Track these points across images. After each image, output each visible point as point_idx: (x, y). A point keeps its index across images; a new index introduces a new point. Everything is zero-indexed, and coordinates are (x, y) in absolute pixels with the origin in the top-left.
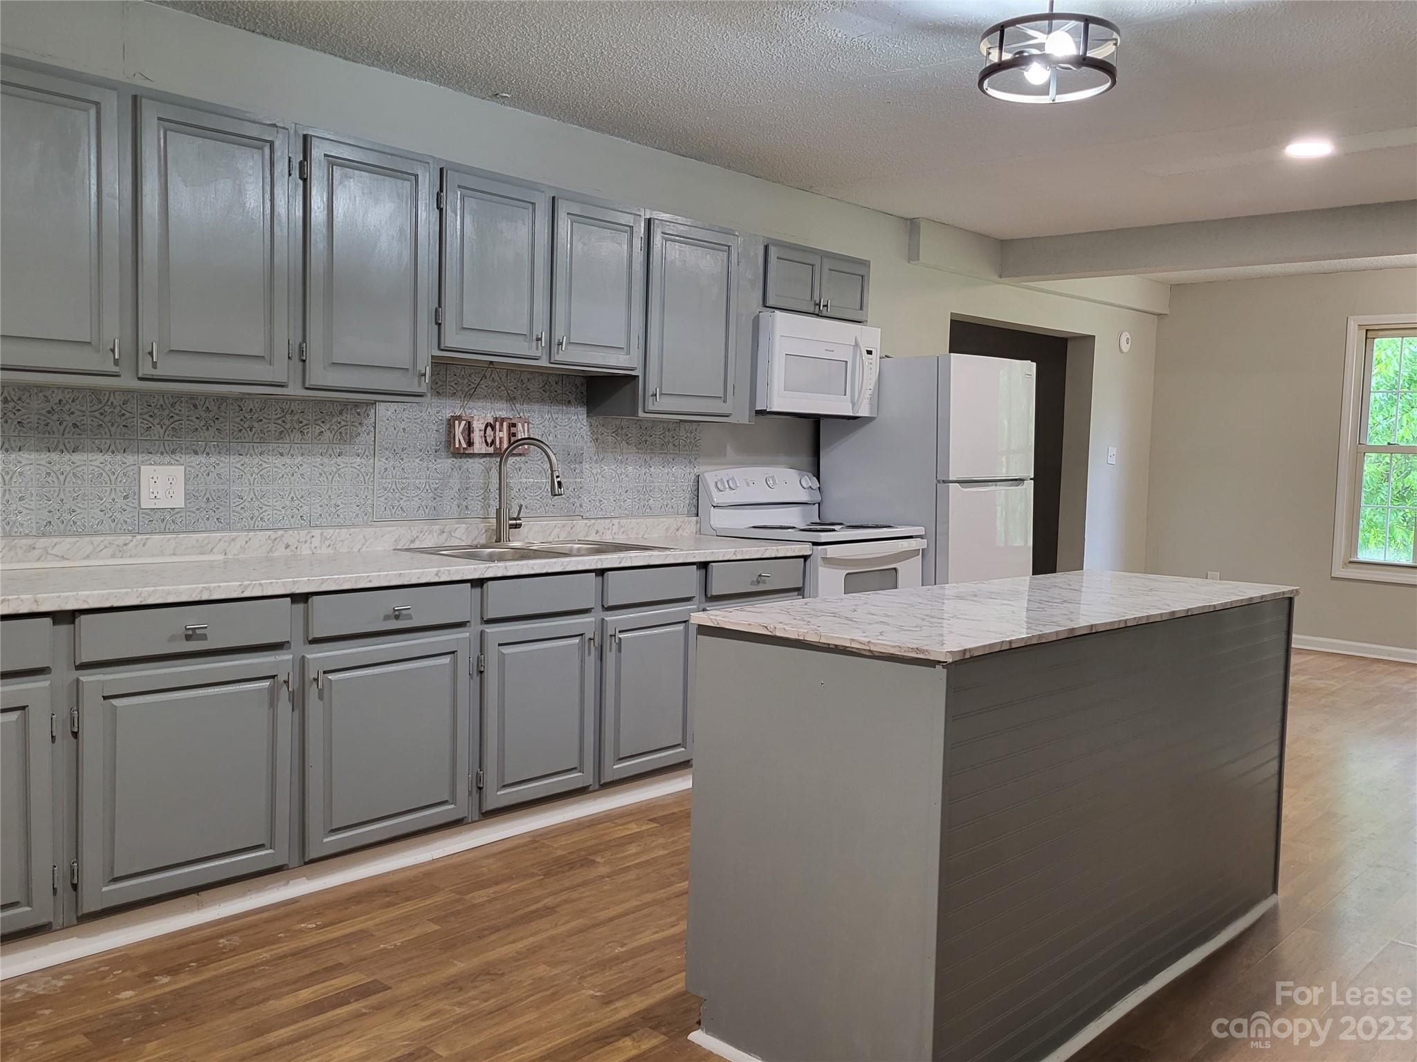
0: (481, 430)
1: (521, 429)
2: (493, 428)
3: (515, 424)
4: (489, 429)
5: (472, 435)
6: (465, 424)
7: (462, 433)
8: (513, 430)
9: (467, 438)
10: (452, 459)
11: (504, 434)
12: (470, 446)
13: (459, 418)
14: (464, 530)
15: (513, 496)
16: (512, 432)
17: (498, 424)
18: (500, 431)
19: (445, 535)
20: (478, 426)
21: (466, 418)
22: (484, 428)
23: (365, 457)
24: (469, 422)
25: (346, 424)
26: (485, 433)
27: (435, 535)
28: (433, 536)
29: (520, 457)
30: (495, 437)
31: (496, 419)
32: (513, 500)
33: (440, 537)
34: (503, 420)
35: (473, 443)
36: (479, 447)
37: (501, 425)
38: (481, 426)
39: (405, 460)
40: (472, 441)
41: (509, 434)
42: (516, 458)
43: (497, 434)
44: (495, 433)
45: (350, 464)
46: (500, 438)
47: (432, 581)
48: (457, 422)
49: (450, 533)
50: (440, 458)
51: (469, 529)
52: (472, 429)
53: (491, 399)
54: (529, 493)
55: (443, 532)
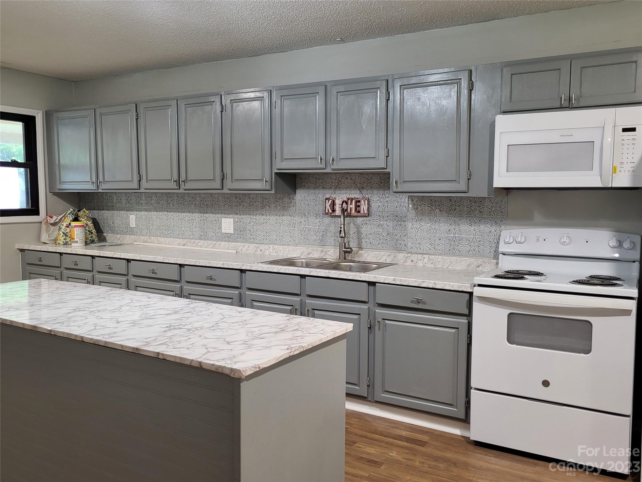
0: (340, 204)
1: (363, 203)
2: (347, 203)
3: (360, 201)
4: (344, 203)
5: (335, 207)
6: (332, 202)
7: (329, 206)
8: (358, 204)
9: (332, 208)
10: (331, 218)
11: (353, 206)
12: (333, 212)
13: (328, 199)
14: (333, 252)
15: (362, 237)
16: (357, 205)
17: (349, 201)
18: (351, 204)
19: (323, 253)
20: (338, 202)
21: (332, 199)
22: (341, 203)
23: (293, 216)
24: (334, 201)
25: (285, 203)
26: (342, 205)
27: (319, 252)
28: (318, 253)
29: (366, 218)
30: (347, 208)
31: (348, 199)
32: (362, 239)
33: (321, 253)
34: (352, 199)
35: (335, 210)
36: (338, 212)
37: (352, 202)
38: (340, 202)
39: (309, 218)
40: (335, 209)
41: (356, 206)
42: (365, 218)
43: (349, 206)
44: (348, 206)
45: (286, 219)
46: (351, 208)
47: (221, 267)
48: (327, 201)
49: (326, 253)
50: (325, 218)
51: (335, 251)
52: (335, 204)
53: (350, 189)
54: (372, 236)
55: (323, 251)
